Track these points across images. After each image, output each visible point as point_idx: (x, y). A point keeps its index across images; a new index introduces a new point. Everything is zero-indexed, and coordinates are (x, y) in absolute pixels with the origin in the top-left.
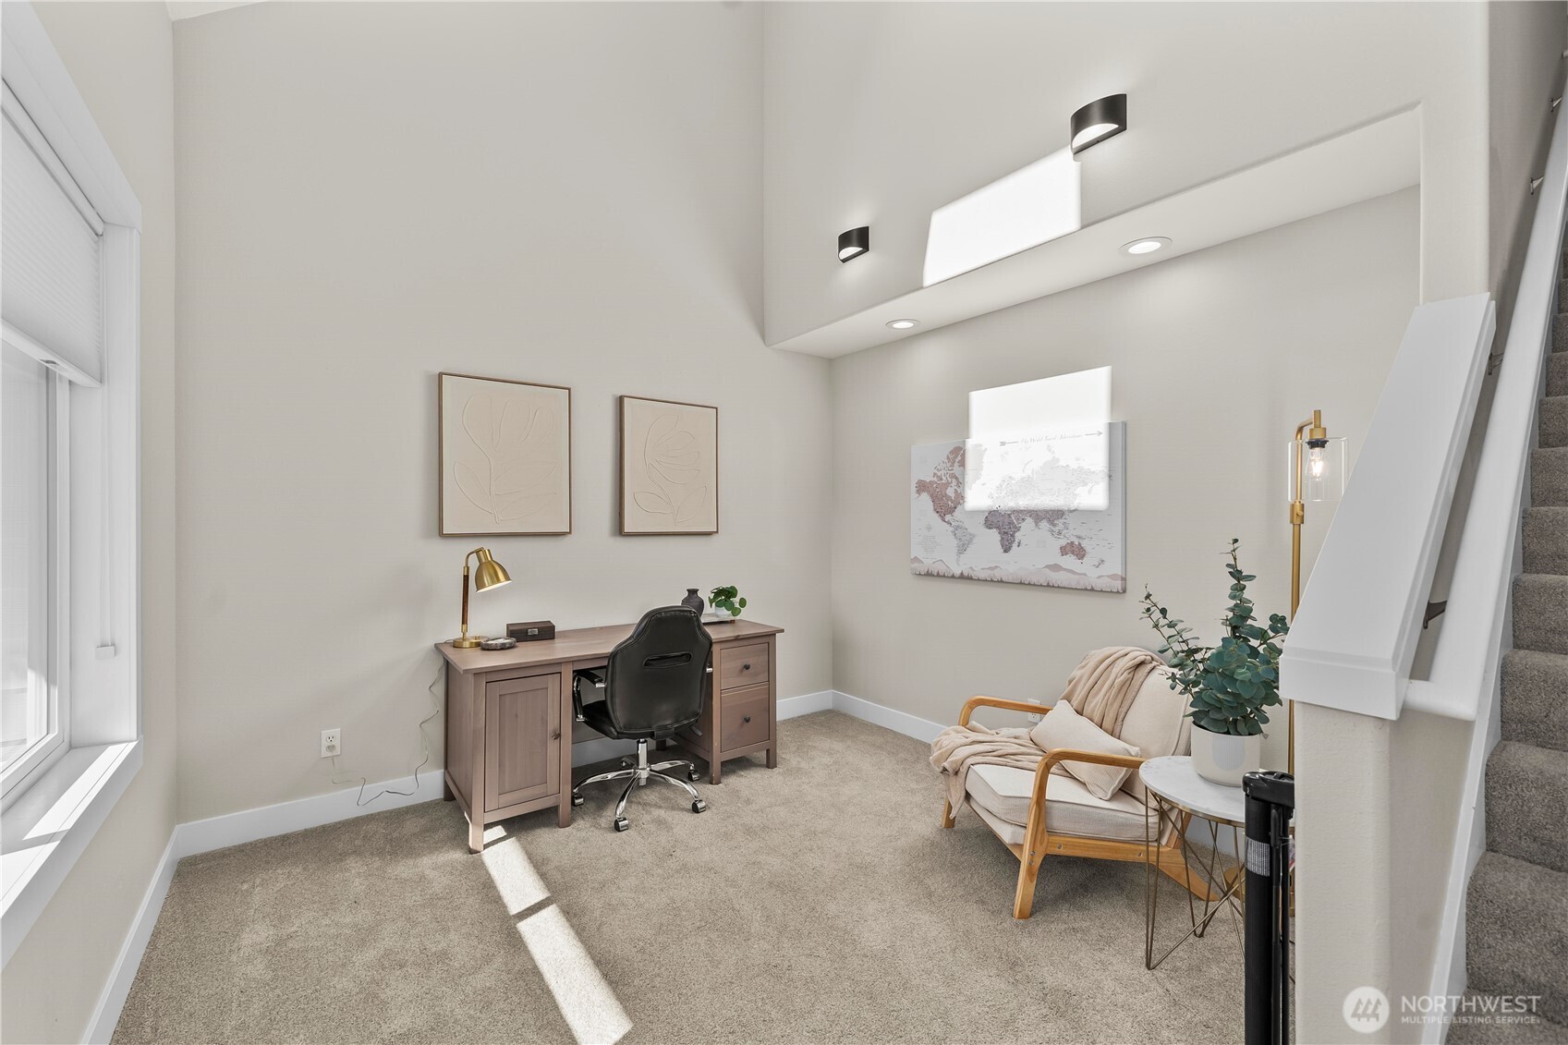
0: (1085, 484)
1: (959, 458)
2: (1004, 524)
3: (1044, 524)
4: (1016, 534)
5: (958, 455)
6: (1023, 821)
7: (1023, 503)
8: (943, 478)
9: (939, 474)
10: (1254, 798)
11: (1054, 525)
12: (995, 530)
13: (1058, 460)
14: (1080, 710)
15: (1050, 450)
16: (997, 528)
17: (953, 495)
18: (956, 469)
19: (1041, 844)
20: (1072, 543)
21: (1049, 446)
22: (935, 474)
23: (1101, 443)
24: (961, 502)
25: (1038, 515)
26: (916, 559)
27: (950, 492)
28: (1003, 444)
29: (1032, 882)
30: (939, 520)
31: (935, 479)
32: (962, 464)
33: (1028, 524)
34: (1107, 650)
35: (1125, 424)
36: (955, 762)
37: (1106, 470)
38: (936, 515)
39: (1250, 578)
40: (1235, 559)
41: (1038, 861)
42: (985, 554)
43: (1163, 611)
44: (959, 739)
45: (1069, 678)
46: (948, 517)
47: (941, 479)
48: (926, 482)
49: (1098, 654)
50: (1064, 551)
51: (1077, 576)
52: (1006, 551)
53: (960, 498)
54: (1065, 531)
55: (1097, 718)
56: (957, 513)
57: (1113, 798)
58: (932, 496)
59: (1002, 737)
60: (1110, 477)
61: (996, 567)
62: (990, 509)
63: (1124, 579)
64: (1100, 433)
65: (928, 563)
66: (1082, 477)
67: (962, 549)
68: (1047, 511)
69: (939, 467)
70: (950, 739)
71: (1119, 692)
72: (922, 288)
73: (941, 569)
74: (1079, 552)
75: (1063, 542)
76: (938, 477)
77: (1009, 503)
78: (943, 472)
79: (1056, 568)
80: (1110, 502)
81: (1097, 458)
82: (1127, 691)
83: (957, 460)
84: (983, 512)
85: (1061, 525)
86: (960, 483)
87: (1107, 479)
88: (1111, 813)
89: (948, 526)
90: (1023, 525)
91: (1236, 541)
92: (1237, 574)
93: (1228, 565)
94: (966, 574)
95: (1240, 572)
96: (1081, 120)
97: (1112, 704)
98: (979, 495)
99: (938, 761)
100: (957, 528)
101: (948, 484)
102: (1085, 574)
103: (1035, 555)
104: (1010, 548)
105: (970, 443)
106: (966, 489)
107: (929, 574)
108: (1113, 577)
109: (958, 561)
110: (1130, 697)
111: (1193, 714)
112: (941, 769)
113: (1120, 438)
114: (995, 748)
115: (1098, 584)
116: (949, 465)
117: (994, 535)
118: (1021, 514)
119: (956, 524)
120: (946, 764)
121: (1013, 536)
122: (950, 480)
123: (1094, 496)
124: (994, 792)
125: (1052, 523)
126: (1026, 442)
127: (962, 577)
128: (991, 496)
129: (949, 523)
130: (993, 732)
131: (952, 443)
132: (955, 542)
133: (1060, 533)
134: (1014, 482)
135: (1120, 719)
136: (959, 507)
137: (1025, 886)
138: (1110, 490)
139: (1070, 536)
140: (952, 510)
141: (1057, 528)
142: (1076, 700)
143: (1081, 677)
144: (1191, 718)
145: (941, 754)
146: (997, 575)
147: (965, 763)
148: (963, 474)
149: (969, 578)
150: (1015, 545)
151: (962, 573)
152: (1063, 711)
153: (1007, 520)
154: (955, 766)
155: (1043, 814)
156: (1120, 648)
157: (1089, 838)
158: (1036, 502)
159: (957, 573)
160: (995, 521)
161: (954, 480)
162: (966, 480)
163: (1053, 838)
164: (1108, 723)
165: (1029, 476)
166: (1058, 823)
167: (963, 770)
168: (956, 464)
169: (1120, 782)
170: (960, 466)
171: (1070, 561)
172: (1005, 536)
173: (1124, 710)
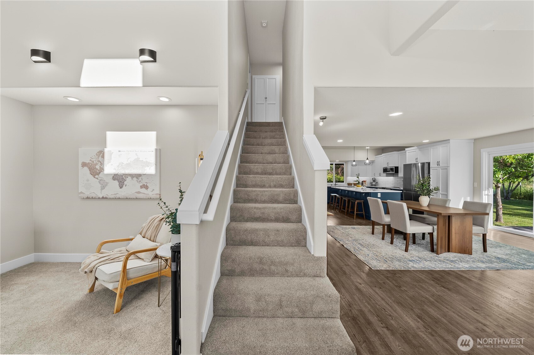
0: (148, 166)
1: (102, 155)
2: (120, 179)
3: (135, 179)
4: (125, 182)
5: (101, 154)
6: (117, 280)
7: (127, 171)
8: (94, 161)
9: (92, 160)
10: (173, 251)
11: (138, 179)
12: (116, 181)
13: (139, 158)
14: (144, 236)
15: (136, 155)
16: (117, 180)
17: (99, 168)
18: (100, 159)
19: (125, 284)
20: (144, 184)
21: (136, 154)
22: (90, 160)
23: (153, 154)
24: (102, 171)
25: (132, 176)
26: (81, 193)
27: (98, 167)
28: (119, 151)
29: (121, 299)
30: (93, 177)
31: (91, 162)
32: (103, 157)
33: (129, 178)
34: (153, 217)
35: (160, 150)
36: (91, 268)
37: (155, 163)
38: (91, 176)
39: (184, 192)
40: (180, 187)
41: (124, 290)
42: (113, 189)
43: (165, 203)
44: (93, 258)
45: (142, 227)
46: (96, 176)
47: (94, 162)
48: (86, 163)
49: (151, 218)
50: (141, 187)
51: (146, 195)
52: (121, 188)
53: (102, 169)
54: (142, 181)
55: (149, 238)
56: (100, 175)
57: (152, 260)
58: (89, 168)
59: (114, 252)
60: (156, 164)
61: (117, 194)
62: (115, 173)
63: (160, 195)
64: (153, 151)
65: (87, 193)
66: (147, 164)
67: (103, 188)
68: (136, 174)
69: (92, 157)
70: (90, 259)
71: (156, 228)
72: (79, 87)
73: (94, 196)
74: (146, 187)
75: (141, 184)
76: (92, 161)
77: (122, 171)
78: (94, 159)
79: (139, 193)
80: (156, 172)
81: (152, 158)
82: (158, 228)
83: (101, 155)
84: (111, 174)
85: (140, 179)
86: (102, 164)
87: (155, 165)
88: (151, 265)
89: (97, 179)
90: (127, 179)
91: (180, 183)
92: (181, 191)
93: (179, 189)
94: (105, 197)
95: (182, 191)
96: (142, 52)
97: (153, 232)
98: (110, 169)
99: (83, 269)
100: (101, 180)
101: (96, 164)
102: (148, 194)
103: (131, 188)
104: (122, 187)
105: (106, 150)
106: (105, 166)
107: (88, 198)
108: (157, 194)
109: (101, 192)
110: (159, 229)
111: (171, 231)
112: (84, 272)
113: (159, 153)
114: (110, 257)
115: (153, 197)
116: (97, 157)
117: (116, 183)
118: (127, 175)
119: (100, 179)
120: (86, 270)
121: (123, 183)
122: (97, 163)
123: (151, 170)
124: (106, 274)
125: (137, 178)
126: (128, 151)
127: (103, 198)
128: (115, 169)
129: (97, 178)
130: (111, 251)
131: (98, 149)
132: (100, 185)
133: (140, 182)
134: (124, 165)
135: (156, 236)
136: (101, 173)
137: (118, 301)
138: (156, 168)
139: (144, 182)
140: (98, 174)
141: (139, 180)
142: (143, 234)
143: (145, 226)
144: (171, 232)
145: (85, 266)
146: (118, 196)
147: (95, 267)
148: (103, 161)
149: (106, 198)
150: (124, 186)
151: (103, 197)
152: (139, 237)
153: (121, 178)
154: (90, 269)
155: (126, 274)
156: (156, 215)
157: (143, 276)
158: (132, 171)
159: (101, 196)
160: (117, 178)
161: (99, 163)
162: (104, 163)
163: (129, 281)
164: (152, 239)
165: (129, 163)
166: (131, 275)
167: (94, 270)
168: (100, 157)
169: (154, 255)
170: (102, 158)
171: (143, 190)
172: (120, 183)
173: (157, 233)
